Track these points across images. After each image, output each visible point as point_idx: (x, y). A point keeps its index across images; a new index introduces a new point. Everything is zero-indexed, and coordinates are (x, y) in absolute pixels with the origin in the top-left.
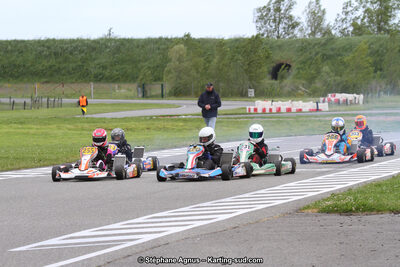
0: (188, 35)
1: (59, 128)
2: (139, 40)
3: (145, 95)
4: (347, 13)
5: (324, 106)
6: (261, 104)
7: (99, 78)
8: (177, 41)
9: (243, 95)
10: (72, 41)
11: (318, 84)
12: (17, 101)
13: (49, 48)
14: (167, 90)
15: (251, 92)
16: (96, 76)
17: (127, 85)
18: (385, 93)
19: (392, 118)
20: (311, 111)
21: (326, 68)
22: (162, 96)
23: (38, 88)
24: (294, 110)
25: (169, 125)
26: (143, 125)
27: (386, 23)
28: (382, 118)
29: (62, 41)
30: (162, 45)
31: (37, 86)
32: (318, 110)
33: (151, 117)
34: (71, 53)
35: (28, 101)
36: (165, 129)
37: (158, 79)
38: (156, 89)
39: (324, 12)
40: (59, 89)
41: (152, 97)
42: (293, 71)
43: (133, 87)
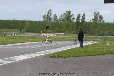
0: (30, 20)
1: (2, 38)
2: (20, 21)
3: (20, 32)
4: (61, 17)
5: (56, 35)
6: (43, 34)
7: (11, 28)
8: (28, 21)
9: (40, 32)
10: (6, 20)
11: (55, 31)
15: (42, 32)
16: (11, 27)
17: (17, 30)
18: (68, 33)
19: (69, 38)
20: (53, 36)
21: (57, 28)
22: (24, 32)
24: (49, 36)
26: (19, 38)
27: (69, 19)
28: (67, 38)
29: (4, 20)
30: (24, 22)
32: (54, 36)
33: (21, 36)
34: (6, 23)
36: (23, 39)
37: (23, 29)
39: (57, 17)
40: (3, 30)
41: (22, 32)
42: (50, 28)
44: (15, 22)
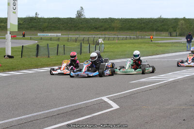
0: (184, 18)
2: (169, 19)
3: (171, 36)
7: (157, 30)
8: (181, 19)
10: (149, 19)
12: (132, 37)
13: (142, 21)
14: (178, 34)
16: (156, 29)
22: (176, 36)
23: (138, 33)
25: (178, 45)
26: (170, 45)
29: (146, 19)
30: (176, 20)
31: (138, 32)
33: (173, 43)
34: (148, 22)
35: (135, 37)
36: (177, 46)
37: (175, 31)
38: (174, 34)
40: (145, 33)
41: (173, 36)
43: (168, 33)
44: (163, 21)
